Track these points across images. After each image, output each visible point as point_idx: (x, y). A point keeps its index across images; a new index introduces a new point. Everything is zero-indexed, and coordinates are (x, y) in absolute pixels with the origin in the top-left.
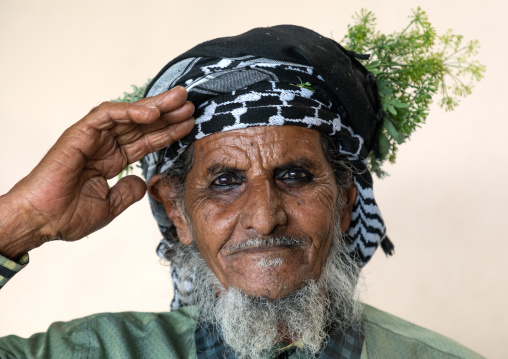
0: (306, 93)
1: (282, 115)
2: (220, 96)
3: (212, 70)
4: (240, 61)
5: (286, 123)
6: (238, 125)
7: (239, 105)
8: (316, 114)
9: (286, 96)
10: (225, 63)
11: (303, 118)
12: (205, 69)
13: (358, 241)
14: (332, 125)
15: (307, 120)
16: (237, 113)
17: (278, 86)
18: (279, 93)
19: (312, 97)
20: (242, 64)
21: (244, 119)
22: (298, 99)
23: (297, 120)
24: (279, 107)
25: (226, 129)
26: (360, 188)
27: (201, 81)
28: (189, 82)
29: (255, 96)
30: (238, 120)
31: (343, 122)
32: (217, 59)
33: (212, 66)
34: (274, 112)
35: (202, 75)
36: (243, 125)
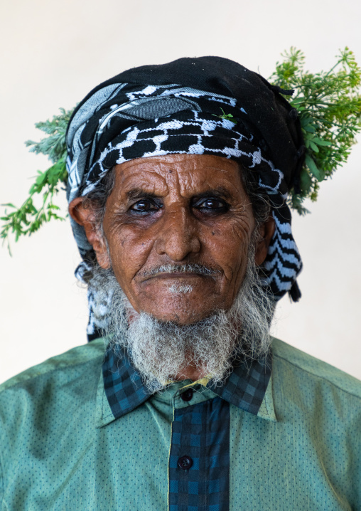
0: (227, 124)
1: (202, 144)
2: (143, 123)
3: (136, 96)
4: (165, 89)
5: (206, 153)
6: (158, 152)
7: (161, 132)
8: (236, 146)
9: (208, 126)
10: (150, 90)
11: (222, 148)
12: (130, 95)
13: (274, 275)
14: (252, 157)
15: (227, 151)
16: (158, 140)
17: (200, 116)
18: (201, 123)
19: (233, 128)
20: (167, 93)
21: (164, 146)
22: (219, 130)
23: (217, 151)
24: (199, 136)
25: (146, 155)
26: (278, 222)
27: (125, 107)
28: (114, 107)
29: (177, 125)
30: (158, 147)
31: (263, 155)
32: (142, 87)
33: (137, 93)
34: (195, 141)
35: (127, 101)
36: (163, 152)
